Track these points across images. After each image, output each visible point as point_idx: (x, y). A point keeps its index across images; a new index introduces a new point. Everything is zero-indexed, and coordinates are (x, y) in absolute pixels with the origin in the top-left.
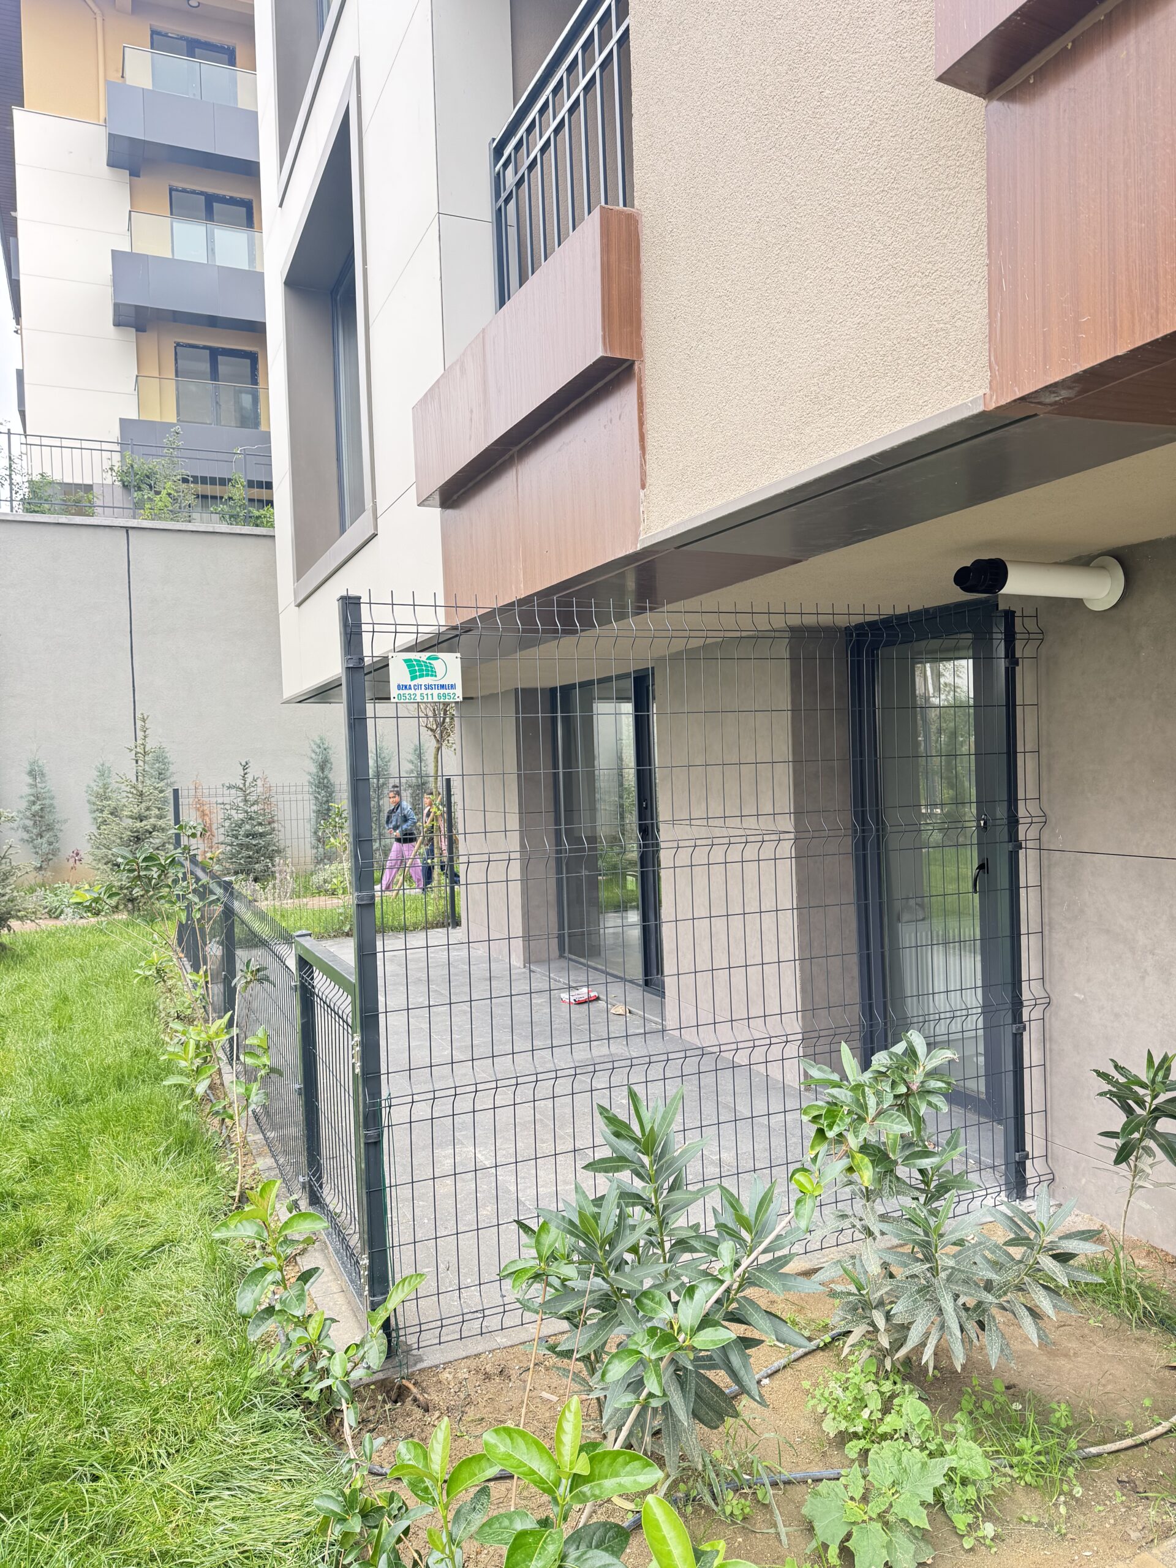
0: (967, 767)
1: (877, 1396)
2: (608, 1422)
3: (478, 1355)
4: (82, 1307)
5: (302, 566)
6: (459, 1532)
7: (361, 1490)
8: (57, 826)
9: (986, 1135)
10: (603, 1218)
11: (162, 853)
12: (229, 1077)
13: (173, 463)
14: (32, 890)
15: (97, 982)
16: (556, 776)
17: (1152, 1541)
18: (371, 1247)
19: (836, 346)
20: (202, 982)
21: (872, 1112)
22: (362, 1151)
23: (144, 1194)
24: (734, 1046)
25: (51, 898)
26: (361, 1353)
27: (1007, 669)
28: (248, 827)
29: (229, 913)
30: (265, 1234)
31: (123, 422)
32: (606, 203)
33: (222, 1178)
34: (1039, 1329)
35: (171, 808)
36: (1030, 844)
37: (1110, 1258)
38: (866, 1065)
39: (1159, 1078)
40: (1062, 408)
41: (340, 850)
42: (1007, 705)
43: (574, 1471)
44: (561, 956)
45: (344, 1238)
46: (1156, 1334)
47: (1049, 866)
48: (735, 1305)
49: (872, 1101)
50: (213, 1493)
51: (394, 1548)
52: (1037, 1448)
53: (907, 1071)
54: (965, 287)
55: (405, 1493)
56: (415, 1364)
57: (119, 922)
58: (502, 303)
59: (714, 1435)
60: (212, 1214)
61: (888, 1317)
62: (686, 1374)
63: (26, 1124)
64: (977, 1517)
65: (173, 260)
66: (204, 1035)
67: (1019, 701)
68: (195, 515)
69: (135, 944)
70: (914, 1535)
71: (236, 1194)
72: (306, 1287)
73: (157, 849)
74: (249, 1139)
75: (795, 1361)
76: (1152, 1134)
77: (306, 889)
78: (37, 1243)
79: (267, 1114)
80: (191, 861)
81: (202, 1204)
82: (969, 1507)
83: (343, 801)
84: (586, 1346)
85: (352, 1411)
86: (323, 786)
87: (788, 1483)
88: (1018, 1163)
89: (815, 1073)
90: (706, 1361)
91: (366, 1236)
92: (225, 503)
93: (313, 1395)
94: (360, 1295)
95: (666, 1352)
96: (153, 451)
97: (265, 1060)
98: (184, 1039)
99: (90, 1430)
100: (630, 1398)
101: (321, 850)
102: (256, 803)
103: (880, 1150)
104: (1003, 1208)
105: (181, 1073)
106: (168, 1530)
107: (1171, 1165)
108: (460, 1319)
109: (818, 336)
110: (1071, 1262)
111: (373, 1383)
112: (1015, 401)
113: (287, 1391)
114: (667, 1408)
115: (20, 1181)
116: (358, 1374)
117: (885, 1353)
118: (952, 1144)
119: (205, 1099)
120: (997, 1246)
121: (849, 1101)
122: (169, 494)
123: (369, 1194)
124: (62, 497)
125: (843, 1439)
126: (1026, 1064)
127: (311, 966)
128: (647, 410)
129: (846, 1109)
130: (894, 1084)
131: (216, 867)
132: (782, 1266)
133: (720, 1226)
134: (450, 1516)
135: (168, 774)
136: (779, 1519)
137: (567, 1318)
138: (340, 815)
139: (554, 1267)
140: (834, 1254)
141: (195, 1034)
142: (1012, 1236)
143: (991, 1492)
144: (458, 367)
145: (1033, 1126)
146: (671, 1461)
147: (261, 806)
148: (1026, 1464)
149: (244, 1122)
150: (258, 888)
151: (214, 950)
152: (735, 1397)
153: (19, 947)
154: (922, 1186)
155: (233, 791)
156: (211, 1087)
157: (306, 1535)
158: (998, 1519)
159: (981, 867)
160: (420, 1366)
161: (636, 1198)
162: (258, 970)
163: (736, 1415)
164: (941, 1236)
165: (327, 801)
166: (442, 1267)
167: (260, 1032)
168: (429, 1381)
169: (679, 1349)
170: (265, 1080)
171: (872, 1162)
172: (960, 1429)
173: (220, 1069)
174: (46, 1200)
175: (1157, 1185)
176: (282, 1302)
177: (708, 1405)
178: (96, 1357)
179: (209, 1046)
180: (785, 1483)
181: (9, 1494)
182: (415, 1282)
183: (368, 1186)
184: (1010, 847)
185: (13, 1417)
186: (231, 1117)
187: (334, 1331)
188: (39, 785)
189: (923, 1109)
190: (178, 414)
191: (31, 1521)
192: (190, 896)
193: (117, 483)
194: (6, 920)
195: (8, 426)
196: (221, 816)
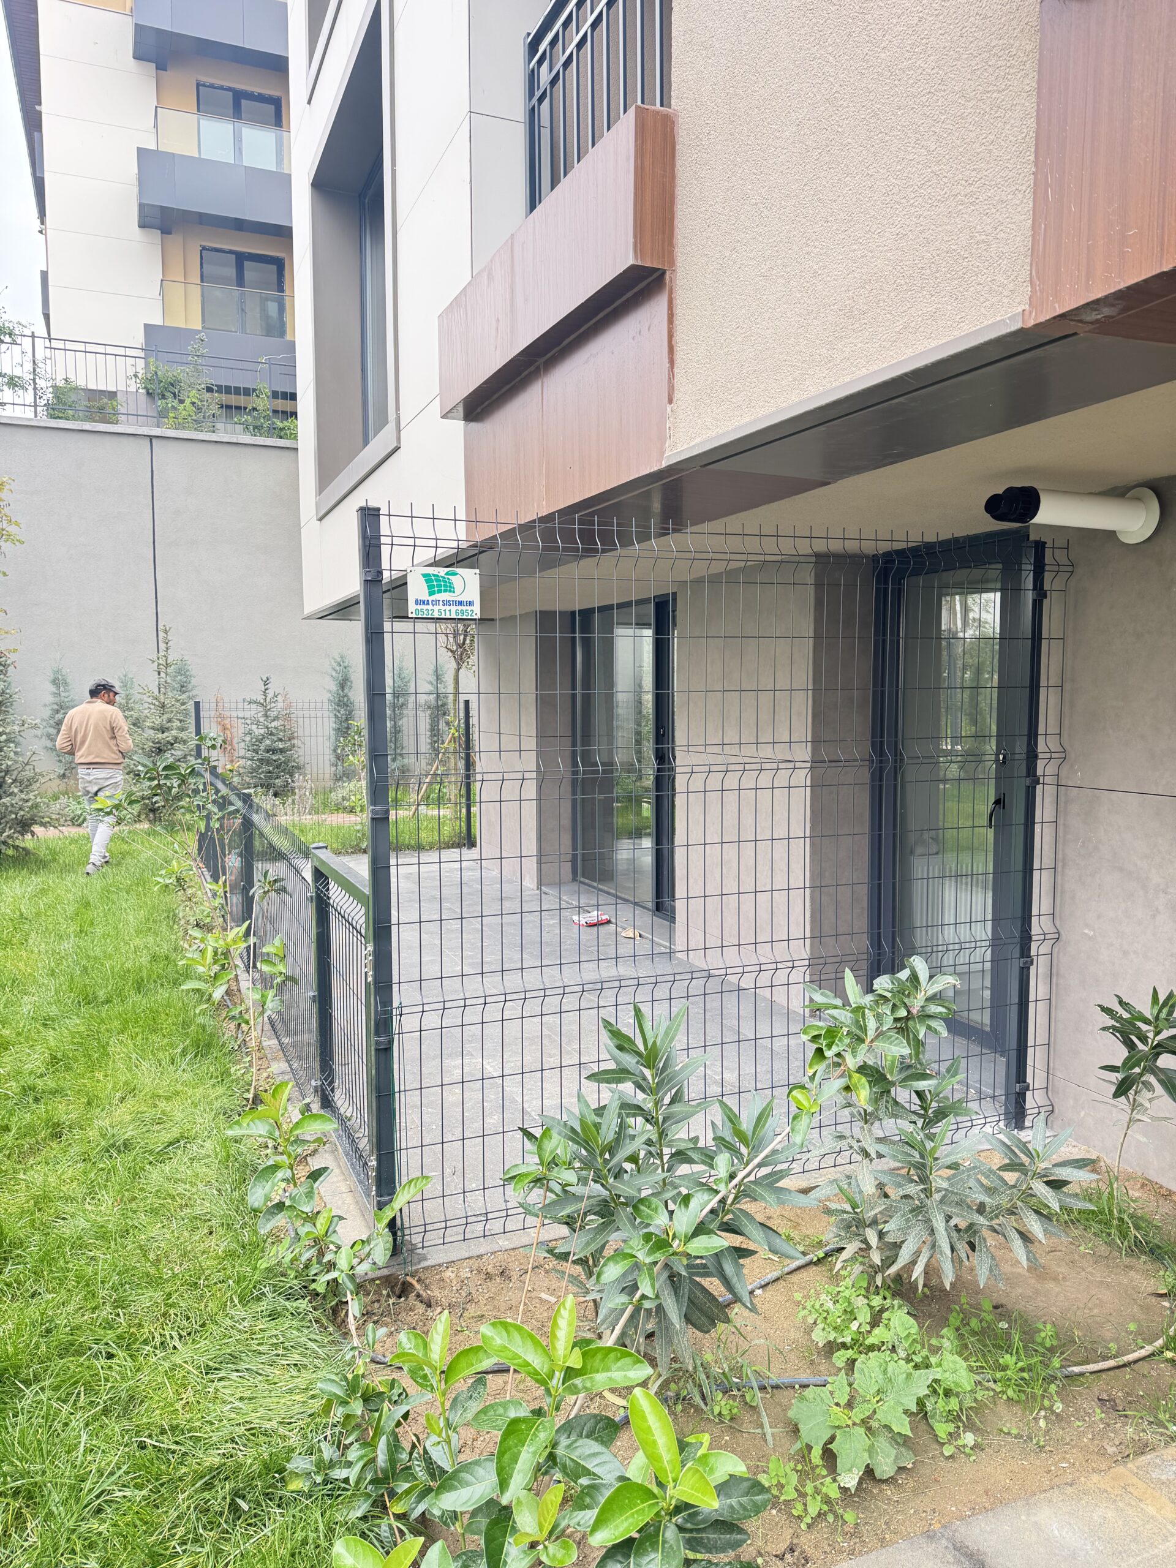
0: (989, 699)
1: (867, 1309)
2: (603, 1321)
3: (480, 1256)
4: (99, 1196)
5: (325, 478)
6: (456, 1418)
7: (363, 1376)
9: (988, 1066)
10: (604, 1127)
11: (184, 765)
12: (245, 984)
13: (197, 371)
14: (56, 798)
15: (119, 889)
16: (574, 696)
17: (1128, 1456)
18: (379, 1149)
19: (873, 257)
20: (221, 892)
21: (871, 1034)
22: (373, 1058)
23: (161, 1092)
24: (740, 970)
25: (74, 806)
26: (367, 1249)
27: (1034, 601)
28: (268, 742)
29: (248, 824)
30: (277, 1133)
31: (148, 328)
32: (643, 102)
33: (237, 1080)
34: (1028, 1252)
35: (192, 721)
36: (1047, 780)
37: (1104, 1188)
38: (870, 990)
39: (1163, 1015)
40: (1104, 327)
41: (359, 767)
42: (1033, 638)
43: (567, 1364)
44: (574, 879)
45: (353, 1140)
46: (1145, 1263)
47: (1066, 803)
48: (730, 1216)
49: (871, 1024)
50: (222, 1374)
51: (393, 1431)
52: (1020, 1364)
53: (909, 996)
54: (1010, 197)
55: (406, 1382)
56: (419, 1263)
57: (142, 830)
58: (532, 207)
59: (706, 1340)
60: (227, 1114)
61: (881, 1235)
62: (680, 1281)
63: (47, 1022)
64: (958, 1427)
65: (200, 159)
66: (221, 942)
67: (1045, 634)
68: (219, 426)
69: (156, 853)
70: (896, 1441)
71: (250, 1096)
72: (315, 1186)
73: (179, 760)
74: (264, 1044)
75: (788, 1274)
76: (1152, 1069)
77: (325, 806)
78: (58, 1136)
79: (283, 1020)
80: (211, 773)
81: (217, 1104)
82: (951, 1417)
83: (360, 720)
84: (583, 1249)
85: (356, 1302)
86: (343, 704)
87: (776, 1387)
88: (1018, 1094)
89: (819, 998)
90: (699, 1268)
91: (374, 1140)
92: (249, 414)
93: (320, 1287)
94: (368, 1195)
95: (659, 1256)
96: (177, 358)
97: (281, 968)
98: (202, 946)
99: (106, 1311)
100: (624, 1298)
101: (340, 768)
102: (276, 718)
103: (878, 1071)
104: (1001, 1137)
105: (199, 978)
106: (179, 1406)
107: (1170, 1101)
108: (464, 1221)
109: (855, 247)
110: (1064, 1189)
111: (378, 1279)
112: (1054, 318)
113: (295, 1282)
114: (660, 1308)
115: (41, 1076)
116: (363, 1269)
117: (877, 1270)
118: (952, 1071)
119: (221, 1005)
120: (991, 1171)
121: (849, 1022)
122: (193, 403)
123: (378, 1098)
124: (86, 403)
125: (831, 1348)
126: (1032, 997)
127: (327, 878)
128: (678, 321)
129: (845, 1030)
130: (894, 1007)
131: (236, 779)
132: (778, 1181)
133: (719, 1139)
134: (448, 1405)
135: (190, 687)
136: (765, 1420)
137: (567, 1224)
138: (359, 733)
139: (554, 1172)
140: (832, 1173)
141: (213, 942)
142: (1007, 1161)
143: (974, 1405)
144: (485, 274)
145: (1035, 1059)
146: (663, 1361)
147: (281, 722)
148: (1009, 1379)
149: (259, 1027)
150: (277, 803)
151: (233, 861)
152: (729, 1305)
153: (43, 853)
154: (922, 1112)
155: (254, 706)
156: (228, 993)
157: (310, 1415)
158: (978, 1429)
159: (997, 802)
160: (424, 1264)
161: (637, 1110)
162: (275, 881)
163: (728, 1321)
164: (936, 1159)
165: (347, 720)
166: (448, 1171)
167: (277, 941)
168: (432, 1278)
169: (672, 1254)
170: (281, 987)
171: (870, 1082)
172: (946, 1343)
173: (236, 976)
174: (67, 1095)
175: (1153, 1118)
176: (292, 1198)
177: (701, 1311)
178: (113, 1243)
179: (227, 954)
180: (773, 1387)
181: (28, 1367)
182: (420, 1184)
183: (378, 1089)
184: (1028, 781)
185: (33, 1296)
186: (247, 1023)
187: (341, 1228)
188: (63, 694)
189: (922, 1032)
190: (203, 321)
191: (49, 1393)
192: (209, 806)
193: (141, 391)
194: (30, 825)
195: (33, 329)
196: (241, 730)
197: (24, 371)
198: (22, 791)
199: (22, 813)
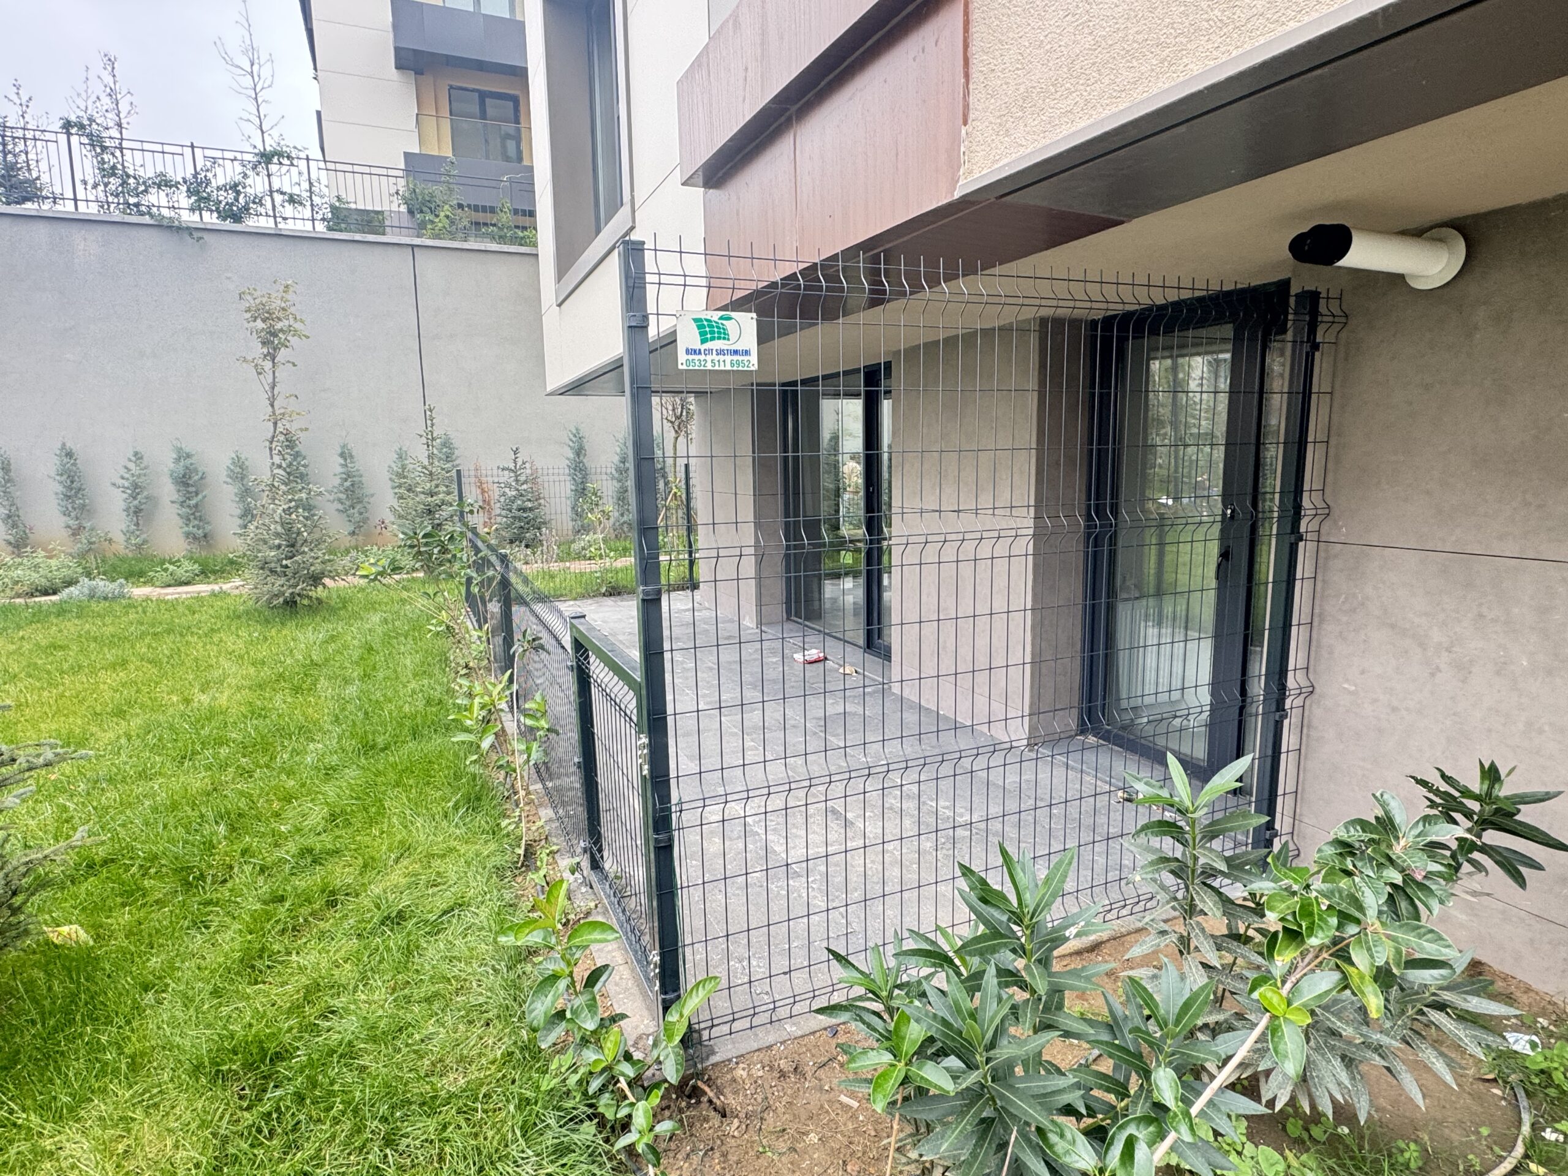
3: (770, 1048)
4: (372, 982)
5: (562, 268)
8: (366, 500)
13: (450, 189)
15: (398, 633)
16: (786, 458)
18: (662, 944)
20: (484, 638)
22: (652, 852)
23: (435, 850)
27: (1307, 353)
28: (519, 502)
29: (505, 583)
31: (407, 155)
33: (508, 836)
35: (456, 486)
36: (1310, 536)
42: (1304, 392)
44: (788, 619)
47: (1327, 559)
56: (708, 1058)
60: (499, 875)
63: (329, 772)
65: (444, 7)
66: (487, 695)
67: (1315, 389)
68: (470, 237)
71: (521, 850)
72: (597, 987)
74: (530, 792)
77: (568, 555)
78: (333, 904)
79: (546, 767)
81: (489, 863)
86: (579, 468)
88: (1268, 840)
91: (657, 933)
92: (495, 226)
94: (650, 989)
96: (432, 178)
97: (545, 724)
102: (526, 482)
105: (467, 730)
108: (751, 1012)
115: (320, 833)
119: (490, 751)
122: (447, 217)
123: (659, 896)
126: (1283, 748)
127: (586, 650)
128: (974, 29)
135: (454, 457)
145: (1283, 806)
147: (529, 485)
150: (528, 553)
151: (494, 607)
153: (334, 601)
155: (506, 472)
162: (534, 640)
165: (584, 482)
167: (538, 696)
168: (724, 1080)
174: (344, 856)
182: (708, 985)
183: (659, 886)
184: (1293, 539)
186: (515, 771)
188: (349, 465)
190: (453, 149)
193: (402, 206)
194: (321, 579)
195: (307, 152)
196: (497, 493)
197: (301, 190)
198: (311, 550)
199: (312, 568)
